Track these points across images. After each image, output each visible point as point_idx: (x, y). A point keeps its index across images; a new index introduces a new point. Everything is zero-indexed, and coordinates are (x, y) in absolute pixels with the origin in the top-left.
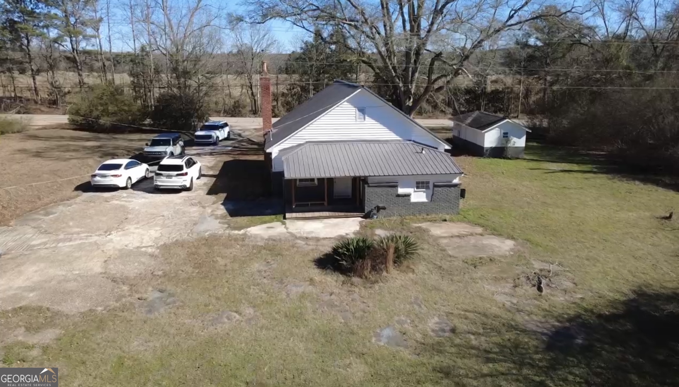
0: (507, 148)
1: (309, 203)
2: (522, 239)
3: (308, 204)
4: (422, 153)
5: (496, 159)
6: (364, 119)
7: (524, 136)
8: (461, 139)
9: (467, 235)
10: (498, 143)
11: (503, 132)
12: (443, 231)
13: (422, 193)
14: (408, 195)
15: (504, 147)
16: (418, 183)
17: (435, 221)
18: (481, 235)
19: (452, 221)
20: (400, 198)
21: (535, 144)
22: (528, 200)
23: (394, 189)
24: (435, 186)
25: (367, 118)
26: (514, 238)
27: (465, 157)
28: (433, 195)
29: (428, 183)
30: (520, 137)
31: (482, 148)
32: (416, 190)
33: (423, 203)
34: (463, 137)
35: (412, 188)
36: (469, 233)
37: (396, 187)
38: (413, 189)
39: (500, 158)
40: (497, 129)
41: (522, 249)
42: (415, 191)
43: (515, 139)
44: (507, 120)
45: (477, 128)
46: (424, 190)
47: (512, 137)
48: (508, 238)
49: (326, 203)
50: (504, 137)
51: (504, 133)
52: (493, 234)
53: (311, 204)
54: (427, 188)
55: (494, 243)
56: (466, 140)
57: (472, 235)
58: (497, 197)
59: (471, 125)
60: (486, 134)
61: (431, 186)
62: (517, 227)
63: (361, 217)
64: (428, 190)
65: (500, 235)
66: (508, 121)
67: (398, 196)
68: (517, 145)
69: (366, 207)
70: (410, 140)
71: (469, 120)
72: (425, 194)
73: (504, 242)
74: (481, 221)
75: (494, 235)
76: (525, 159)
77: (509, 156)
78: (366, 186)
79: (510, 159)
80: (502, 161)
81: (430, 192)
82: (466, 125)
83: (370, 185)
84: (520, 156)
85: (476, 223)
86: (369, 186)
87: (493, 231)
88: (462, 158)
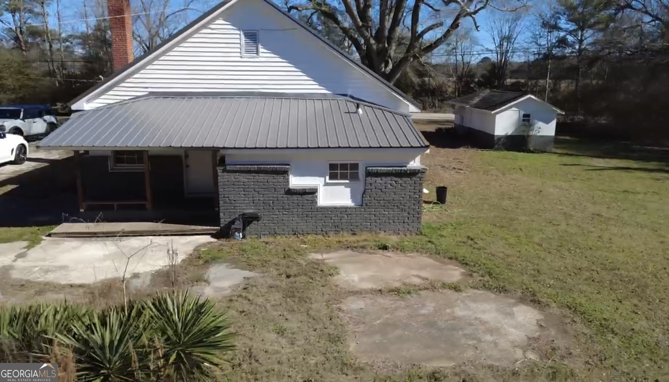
0: (529, 136)
1: (115, 204)
2: (561, 306)
3: (113, 206)
4: (356, 112)
5: (510, 152)
6: (257, 53)
7: (554, 119)
8: (464, 126)
9: (419, 289)
10: (516, 129)
11: (522, 113)
12: (367, 274)
13: (343, 187)
14: (313, 192)
15: (524, 136)
16: (333, 167)
17: (363, 247)
18: (456, 288)
19: (400, 248)
20: (295, 197)
21: (568, 138)
22: (566, 210)
23: (280, 178)
24: (369, 174)
25: (261, 50)
26: (539, 302)
27: (466, 149)
28: (364, 193)
29: (355, 166)
30: (547, 122)
31: (493, 136)
32: (328, 181)
33: (344, 210)
34: (467, 124)
35: (320, 176)
36: (426, 284)
37: (285, 173)
38: (322, 179)
39: (519, 151)
40: (514, 109)
41: (561, 343)
42: (326, 184)
43: (540, 124)
44: (529, 96)
45: (486, 109)
46: (347, 181)
47: (536, 121)
48: (522, 300)
49: (149, 205)
50: (524, 120)
51: (525, 116)
52: (486, 287)
53: (118, 205)
54: (354, 177)
55: (485, 317)
56: (470, 128)
57: (431, 287)
58: (506, 203)
59: (477, 106)
60: (498, 116)
61: (361, 172)
62: (544, 267)
63: (213, 236)
64: (356, 184)
65: (502, 290)
66: (530, 98)
67: (290, 192)
68: (542, 133)
69: (221, 215)
70: (345, 95)
71: (476, 100)
72: (348, 190)
73: (511, 315)
74: (463, 251)
75: (489, 289)
76: (555, 153)
77: (532, 149)
78: (219, 170)
79: (533, 152)
80: (521, 155)
81: (360, 186)
82: (472, 106)
83: (228, 168)
84: (548, 149)
85: (451, 255)
86: (224, 171)
87: (487, 278)
88: (461, 150)
